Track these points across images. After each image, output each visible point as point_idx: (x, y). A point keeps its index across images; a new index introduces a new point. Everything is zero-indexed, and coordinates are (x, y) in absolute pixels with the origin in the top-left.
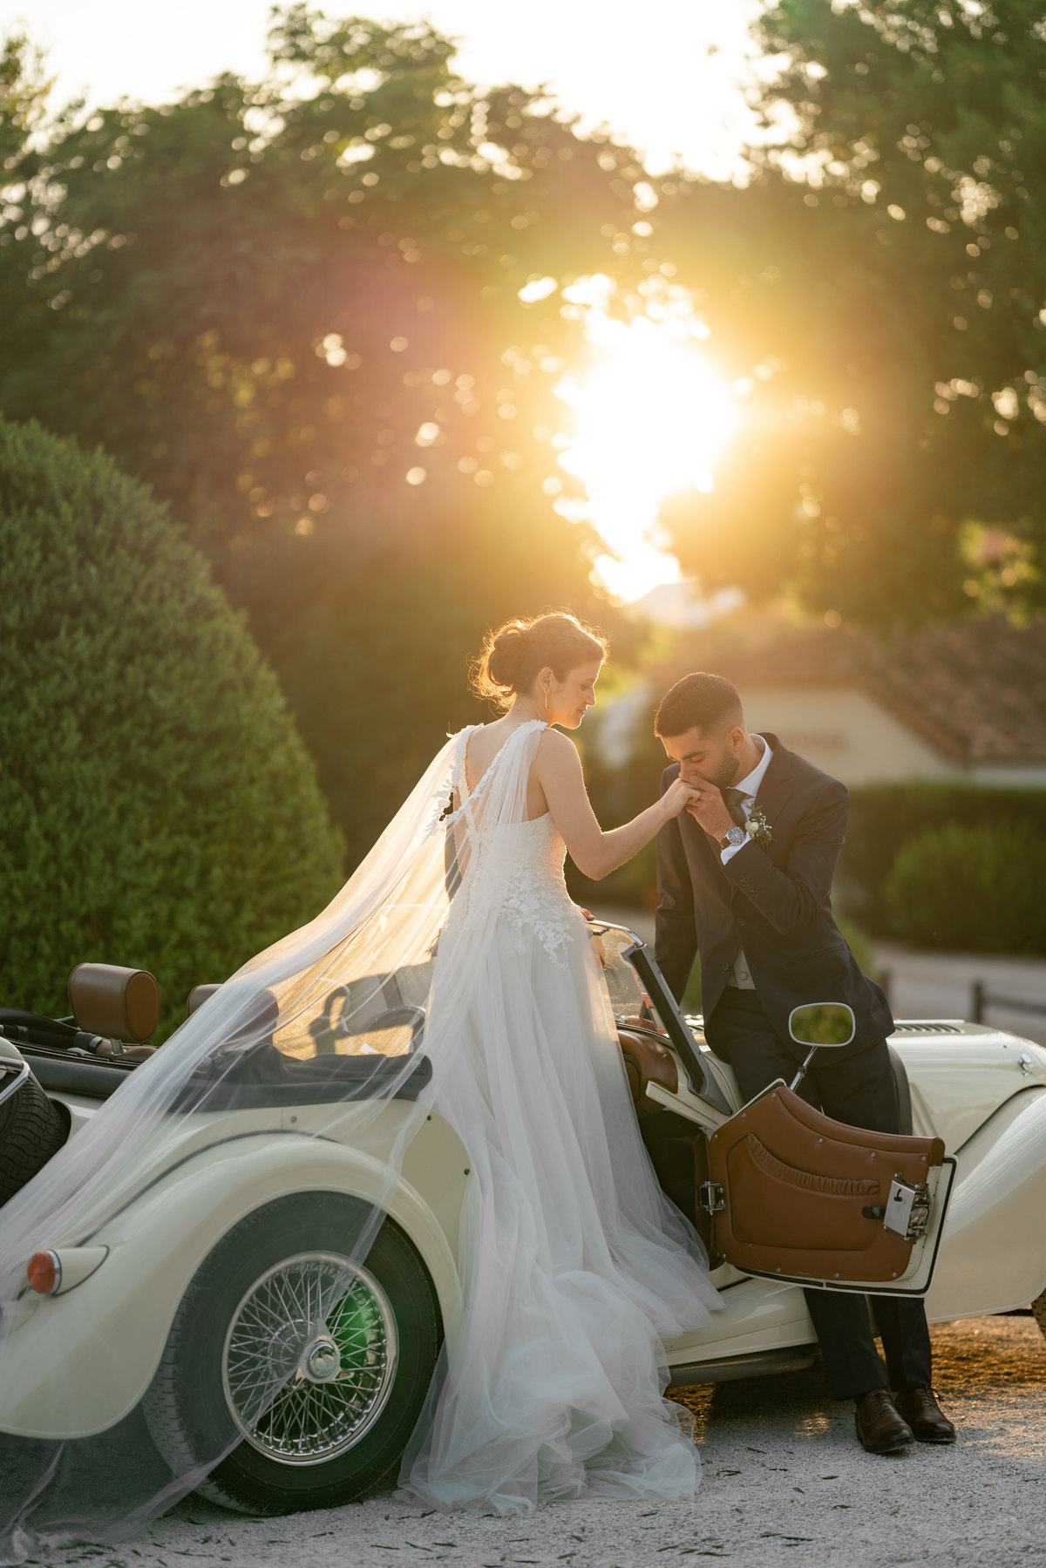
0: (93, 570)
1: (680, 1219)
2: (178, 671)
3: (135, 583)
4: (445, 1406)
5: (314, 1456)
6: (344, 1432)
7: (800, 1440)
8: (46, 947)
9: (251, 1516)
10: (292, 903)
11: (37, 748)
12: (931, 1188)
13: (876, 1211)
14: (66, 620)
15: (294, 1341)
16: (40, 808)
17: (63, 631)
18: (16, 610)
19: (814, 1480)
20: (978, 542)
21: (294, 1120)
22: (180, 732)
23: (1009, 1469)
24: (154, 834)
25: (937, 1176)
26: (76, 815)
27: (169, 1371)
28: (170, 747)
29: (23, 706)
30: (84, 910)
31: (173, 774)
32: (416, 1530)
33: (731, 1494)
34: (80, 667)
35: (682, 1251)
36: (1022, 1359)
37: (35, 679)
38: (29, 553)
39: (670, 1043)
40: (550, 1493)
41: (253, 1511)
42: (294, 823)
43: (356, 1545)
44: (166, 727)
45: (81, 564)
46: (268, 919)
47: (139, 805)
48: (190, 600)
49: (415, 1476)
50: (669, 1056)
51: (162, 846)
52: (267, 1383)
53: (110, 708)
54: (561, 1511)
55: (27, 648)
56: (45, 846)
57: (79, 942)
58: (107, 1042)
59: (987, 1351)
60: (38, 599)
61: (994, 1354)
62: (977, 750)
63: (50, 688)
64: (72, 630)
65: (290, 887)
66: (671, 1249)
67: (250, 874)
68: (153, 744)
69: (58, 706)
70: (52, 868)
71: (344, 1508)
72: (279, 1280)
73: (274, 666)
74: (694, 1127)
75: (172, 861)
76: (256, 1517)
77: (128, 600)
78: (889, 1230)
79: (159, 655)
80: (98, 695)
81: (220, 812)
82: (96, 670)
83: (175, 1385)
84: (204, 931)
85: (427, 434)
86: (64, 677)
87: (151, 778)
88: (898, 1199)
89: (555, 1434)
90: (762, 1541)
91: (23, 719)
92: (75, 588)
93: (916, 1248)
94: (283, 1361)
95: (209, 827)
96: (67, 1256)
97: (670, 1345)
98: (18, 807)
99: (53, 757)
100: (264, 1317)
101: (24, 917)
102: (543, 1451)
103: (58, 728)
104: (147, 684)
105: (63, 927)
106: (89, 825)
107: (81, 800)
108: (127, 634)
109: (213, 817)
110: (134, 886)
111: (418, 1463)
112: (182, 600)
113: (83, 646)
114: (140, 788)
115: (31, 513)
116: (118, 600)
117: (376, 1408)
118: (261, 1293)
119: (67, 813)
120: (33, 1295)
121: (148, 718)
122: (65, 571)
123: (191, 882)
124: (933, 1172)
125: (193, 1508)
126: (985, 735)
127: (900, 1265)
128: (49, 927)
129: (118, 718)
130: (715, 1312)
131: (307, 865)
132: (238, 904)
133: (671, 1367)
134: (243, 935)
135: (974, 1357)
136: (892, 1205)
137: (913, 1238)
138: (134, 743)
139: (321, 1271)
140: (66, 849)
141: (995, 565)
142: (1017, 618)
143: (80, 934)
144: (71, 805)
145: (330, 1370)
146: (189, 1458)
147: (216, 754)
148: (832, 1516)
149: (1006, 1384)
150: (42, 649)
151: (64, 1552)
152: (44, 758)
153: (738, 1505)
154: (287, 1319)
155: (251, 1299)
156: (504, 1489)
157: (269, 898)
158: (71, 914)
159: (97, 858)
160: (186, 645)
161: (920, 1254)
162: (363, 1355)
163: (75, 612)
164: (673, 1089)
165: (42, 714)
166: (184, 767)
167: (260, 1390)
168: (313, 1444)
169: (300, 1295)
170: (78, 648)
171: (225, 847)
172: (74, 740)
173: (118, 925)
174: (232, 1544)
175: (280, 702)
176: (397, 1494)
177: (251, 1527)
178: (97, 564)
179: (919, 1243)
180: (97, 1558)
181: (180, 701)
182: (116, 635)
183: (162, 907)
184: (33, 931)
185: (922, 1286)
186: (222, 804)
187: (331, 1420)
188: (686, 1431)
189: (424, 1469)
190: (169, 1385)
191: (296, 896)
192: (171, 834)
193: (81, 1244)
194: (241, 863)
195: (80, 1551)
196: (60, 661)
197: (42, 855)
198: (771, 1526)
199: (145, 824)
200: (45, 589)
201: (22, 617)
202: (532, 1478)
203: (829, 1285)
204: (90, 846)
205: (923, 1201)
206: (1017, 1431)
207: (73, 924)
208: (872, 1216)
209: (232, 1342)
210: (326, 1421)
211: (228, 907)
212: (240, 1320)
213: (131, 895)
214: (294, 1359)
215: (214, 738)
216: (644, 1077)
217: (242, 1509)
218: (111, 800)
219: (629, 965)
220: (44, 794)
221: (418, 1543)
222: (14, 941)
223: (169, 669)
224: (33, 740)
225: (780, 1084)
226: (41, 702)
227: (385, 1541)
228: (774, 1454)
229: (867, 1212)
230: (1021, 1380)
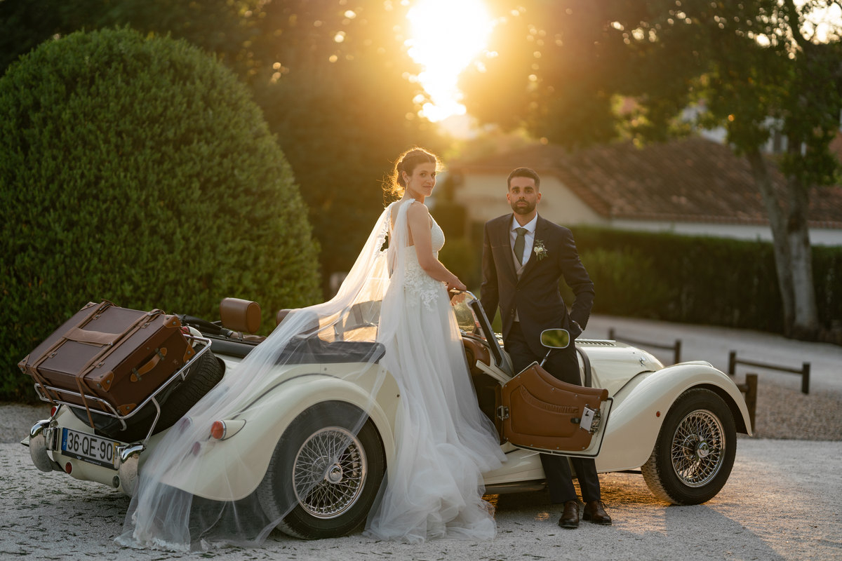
0: (211, 112)
1: (489, 423)
2: (248, 162)
3: (230, 120)
4: (387, 497)
5: (329, 515)
6: (342, 506)
7: (537, 521)
8: (181, 290)
9: (302, 539)
10: (296, 275)
11: (180, 196)
12: (601, 411)
13: (577, 420)
14: (196, 137)
15: (323, 465)
16: (181, 225)
17: (195, 141)
18: (173, 130)
19: (545, 536)
20: (621, 105)
21: (326, 369)
22: (247, 192)
23: (630, 535)
24: (233, 239)
25: (604, 406)
26: (197, 229)
27: (270, 475)
28: (243, 198)
29: (174, 177)
30: (200, 274)
31: (244, 212)
32: (374, 547)
33: (509, 540)
34: (202, 159)
35: (489, 434)
36: (635, 494)
37: (180, 164)
38: (181, 104)
39: (488, 344)
40: (432, 537)
41: (303, 537)
42: (298, 236)
43: (348, 552)
44: (241, 189)
45: (205, 110)
46: (285, 282)
47: (227, 226)
48: (255, 129)
49: (373, 525)
50: (487, 350)
51: (236, 245)
52: (310, 483)
53: (215, 179)
54: (436, 543)
55: (177, 149)
56: (183, 242)
57: (197, 288)
58: (236, 333)
59: (619, 490)
60: (184, 126)
61: (622, 491)
62: (615, 211)
63: (188, 168)
64: (199, 141)
65: (295, 267)
66: (485, 434)
67: (277, 260)
68: (235, 197)
69: (191, 176)
70: (186, 253)
71: (342, 538)
72: (317, 438)
73: (290, 162)
74: (496, 381)
75: (241, 252)
76: (304, 540)
77: (226, 127)
78: (582, 429)
79: (240, 154)
80: (210, 173)
81: (265, 230)
82: (209, 161)
83: (272, 481)
84: (255, 286)
85: (339, 38)
86: (195, 163)
87: (233, 213)
88: (587, 415)
89: (434, 510)
90: (523, 557)
91: (175, 182)
92: (202, 121)
93: (594, 437)
94: (318, 473)
95: (259, 237)
96: (229, 424)
97: (485, 475)
98: (171, 224)
99: (188, 201)
100: (310, 454)
101: (172, 276)
102: (429, 517)
103: (190, 188)
104: (233, 168)
105: (190, 281)
106: (203, 234)
107: (200, 222)
108: (225, 144)
109: (261, 232)
110: (224, 264)
111: (373, 521)
112: (250, 129)
113: (205, 149)
114: (228, 217)
115: (185, 84)
116: (221, 128)
117: (356, 495)
118: (310, 443)
119: (193, 228)
120: (212, 439)
121: (233, 184)
122: (197, 114)
123: (249, 263)
124: (603, 403)
125: (277, 535)
126: (619, 203)
127: (587, 444)
128: (183, 281)
129: (218, 184)
130: (503, 463)
131: (302, 257)
132: (271, 274)
133: (486, 485)
134: (273, 289)
135: (613, 492)
136: (584, 417)
137: (593, 432)
138: (226, 196)
139: (335, 435)
140: (192, 245)
141: (628, 117)
142: (638, 143)
143: (197, 285)
144: (195, 224)
145: (337, 478)
146: (277, 513)
147: (264, 202)
148: (553, 549)
149: (628, 503)
150: (184, 149)
151: (224, 550)
152: (184, 202)
153: (513, 544)
154: (320, 456)
155: (306, 446)
156: (411, 532)
157: (285, 272)
158: (193, 276)
159: (207, 250)
160: (252, 151)
161: (595, 440)
162: (351, 473)
163: (200, 133)
164: (488, 364)
165: (183, 181)
166: (249, 208)
167: (308, 485)
168: (329, 510)
169: (326, 445)
170: (202, 149)
171: (266, 247)
172: (198, 193)
173: (216, 282)
174: (295, 549)
175: (291, 180)
176: (364, 533)
177: (302, 543)
178: (213, 110)
179: (595, 434)
180: (238, 553)
181: (248, 177)
182: (218, 145)
183: (236, 274)
184: (176, 283)
185: (595, 454)
186: (266, 226)
187: (336, 500)
188: (491, 514)
189: (377, 524)
190: (269, 481)
191: (297, 271)
192: (242, 240)
193: (233, 419)
194: (272, 255)
195: (230, 550)
196: (194, 156)
197: (182, 247)
198: (527, 552)
199: (230, 234)
200: (187, 122)
201: (175, 133)
202: (425, 528)
203: (554, 452)
204: (203, 244)
205: (598, 416)
206: (634, 521)
207: (195, 280)
208: (575, 422)
209: (297, 464)
210: (335, 500)
211: (266, 275)
212: (300, 454)
213: (222, 268)
214: (322, 471)
215: (263, 195)
216: (476, 358)
217: (298, 536)
218: (214, 222)
219: (471, 309)
220: (183, 218)
221: (376, 552)
222: (167, 287)
223: (244, 161)
224: (179, 193)
225: (536, 364)
226: (183, 175)
227: (361, 551)
228: (526, 525)
229: (573, 421)
230: (634, 502)
